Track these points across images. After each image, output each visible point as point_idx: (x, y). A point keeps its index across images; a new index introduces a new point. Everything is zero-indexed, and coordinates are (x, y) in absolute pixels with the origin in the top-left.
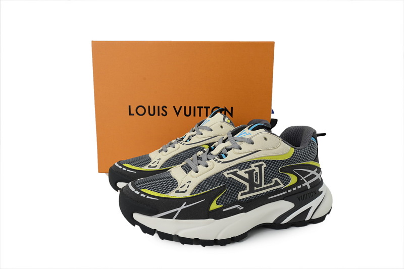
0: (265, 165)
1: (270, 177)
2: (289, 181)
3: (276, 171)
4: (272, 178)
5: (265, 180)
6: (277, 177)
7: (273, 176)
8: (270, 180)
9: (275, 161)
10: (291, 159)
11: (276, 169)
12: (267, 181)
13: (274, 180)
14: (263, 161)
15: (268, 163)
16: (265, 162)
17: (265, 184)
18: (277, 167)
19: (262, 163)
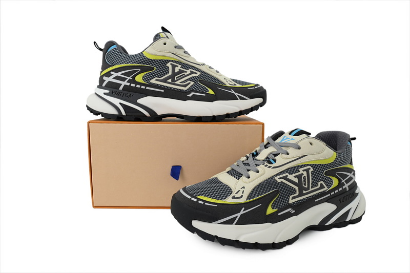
0: (312, 170)
1: (316, 180)
2: (332, 184)
3: (322, 175)
5: (312, 184)
6: (322, 180)
7: (319, 179)
8: (317, 183)
9: (321, 165)
10: (334, 163)
11: (321, 172)
13: (319, 183)
14: (310, 165)
15: (314, 167)
16: (312, 167)
17: (312, 187)
19: (309, 167)
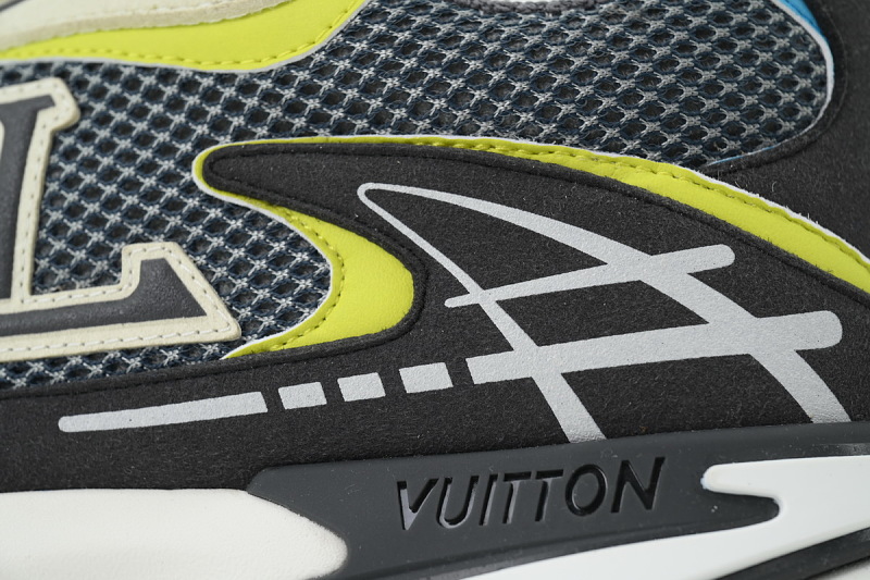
0: (64, 109)
1: (96, 222)
2: (308, 299)
3: (168, 178)
4: (117, 233)
5: (40, 248)
6: (175, 235)
7: (134, 214)
8: (98, 251)
9: (167, 75)
10: (322, 71)
11: (165, 151)
12: (61, 259)
13: (134, 257)
14: (62, 74)
15: (99, 93)
16: (77, 86)
17: (40, 282)
18: (182, 133)
19: (51, 86)
